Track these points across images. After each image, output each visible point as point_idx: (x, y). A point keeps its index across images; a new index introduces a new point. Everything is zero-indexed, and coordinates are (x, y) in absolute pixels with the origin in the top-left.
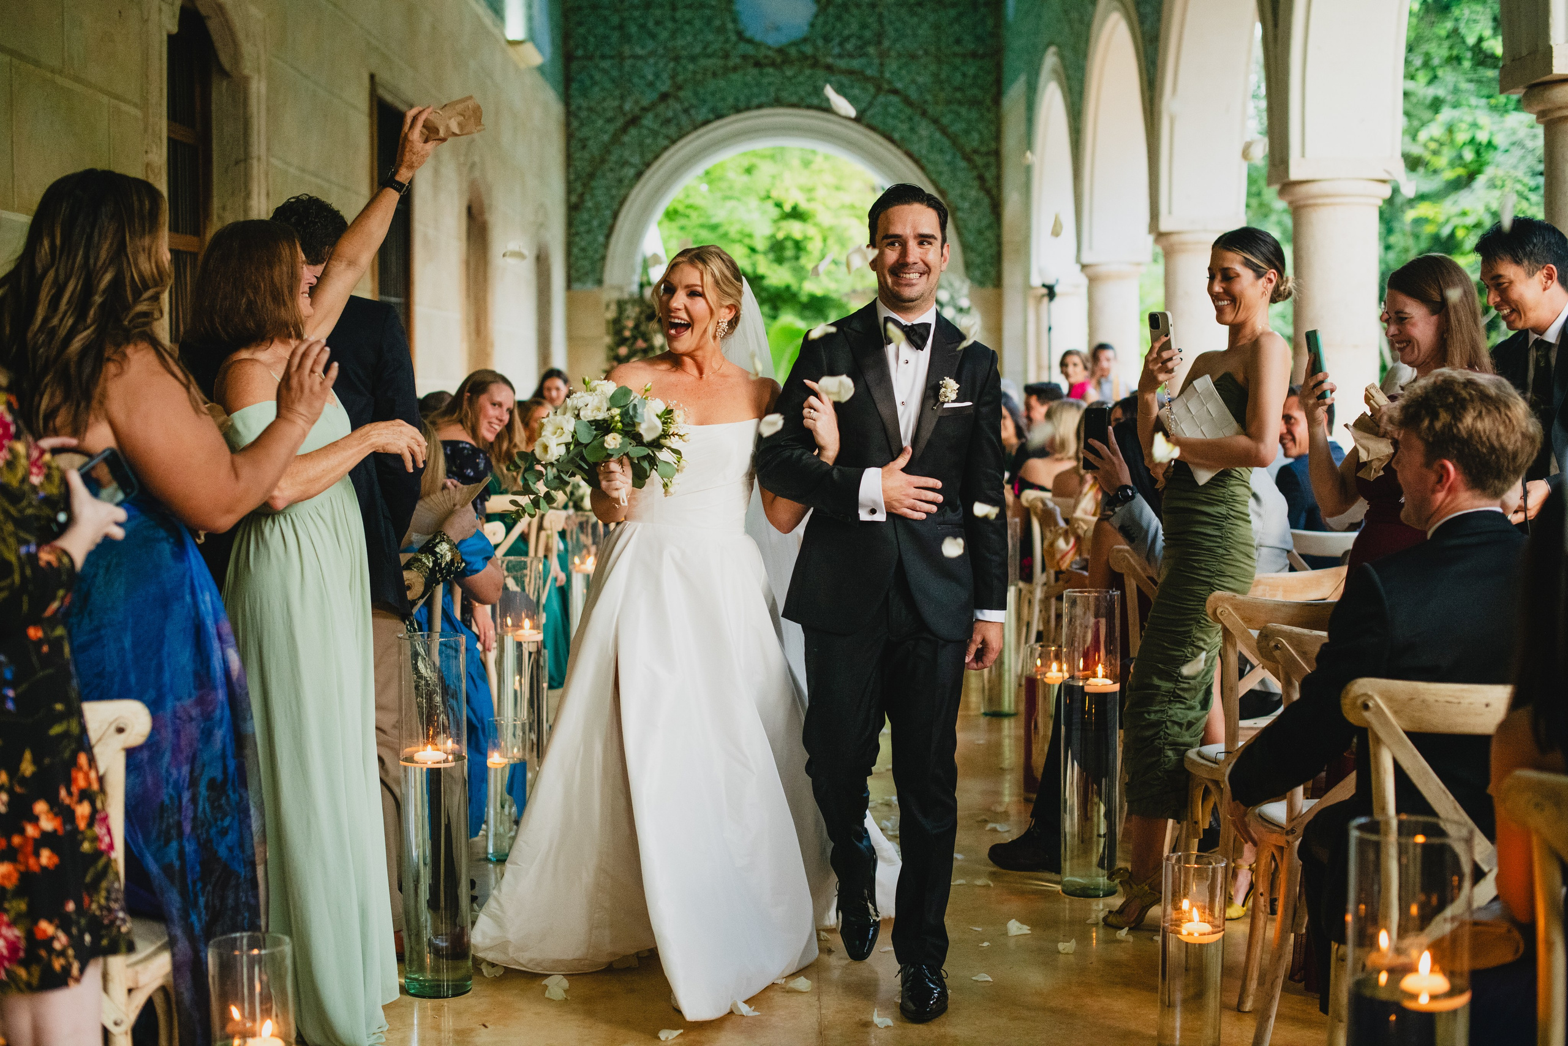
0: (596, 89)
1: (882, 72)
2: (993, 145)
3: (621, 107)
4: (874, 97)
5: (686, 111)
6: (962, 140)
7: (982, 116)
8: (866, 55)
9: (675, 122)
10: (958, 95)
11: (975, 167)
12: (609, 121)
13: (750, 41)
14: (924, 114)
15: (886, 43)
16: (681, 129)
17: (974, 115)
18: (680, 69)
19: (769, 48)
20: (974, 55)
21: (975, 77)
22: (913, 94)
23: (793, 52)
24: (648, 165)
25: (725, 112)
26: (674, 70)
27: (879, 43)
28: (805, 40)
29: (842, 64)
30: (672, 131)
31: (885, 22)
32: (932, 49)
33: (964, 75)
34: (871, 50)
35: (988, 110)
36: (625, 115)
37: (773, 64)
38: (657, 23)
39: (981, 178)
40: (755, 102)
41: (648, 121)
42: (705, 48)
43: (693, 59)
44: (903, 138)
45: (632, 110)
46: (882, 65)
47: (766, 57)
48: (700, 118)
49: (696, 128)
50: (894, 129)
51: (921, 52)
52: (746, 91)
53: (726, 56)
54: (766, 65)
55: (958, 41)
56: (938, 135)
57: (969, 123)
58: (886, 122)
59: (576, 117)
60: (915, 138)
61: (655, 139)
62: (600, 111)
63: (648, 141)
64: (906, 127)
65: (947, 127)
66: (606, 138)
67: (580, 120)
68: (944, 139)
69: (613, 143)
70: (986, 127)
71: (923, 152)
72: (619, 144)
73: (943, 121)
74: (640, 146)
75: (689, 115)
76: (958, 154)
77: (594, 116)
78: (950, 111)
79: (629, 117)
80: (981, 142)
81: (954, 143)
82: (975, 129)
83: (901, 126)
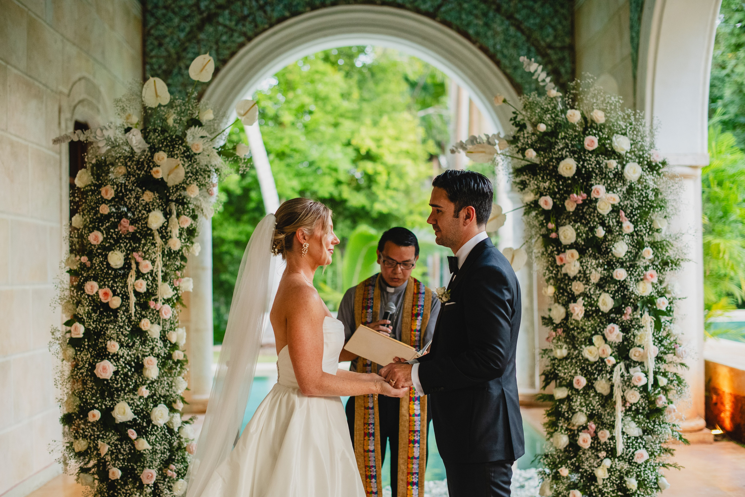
2: (567, 40)
3: (197, 5)
5: (262, 8)
6: (537, 35)
7: (556, 11)
9: (250, 19)
11: (550, 62)
14: (498, 9)
16: (256, 26)
17: (548, 10)
25: (300, 9)
30: (248, 28)
35: (563, 6)
36: (201, 13)
39: (556, 72)
41: (224, 18)
44: (478, 34)
45: (207, 7)
48: (276, 15)
49: (271, 26)
50: (469, 24)
56: (512, 30)
57: (543, 19)
58: (460, 18)
59: (153, 15)
60: (489, 33)
61: (232, 36)
62: (176, 9)
63: (224, 38)
64: (481, 23)
65: (521, 23)
66: (182, 35)
67: (156, 18)
68: (519, 34)
69: (190, 41)
70: (560, 22)
71: (498, 47)
72: (195, 41)
73: (517, 16)
74: (217, 43)
75: (265, 12)
76: (533, 49)
77: (170, 14)
78: (524, 7)
79: (205, 15)
80: (555, 37)
81: (529, 38)
82: (549, 24)
83: (475, 21)
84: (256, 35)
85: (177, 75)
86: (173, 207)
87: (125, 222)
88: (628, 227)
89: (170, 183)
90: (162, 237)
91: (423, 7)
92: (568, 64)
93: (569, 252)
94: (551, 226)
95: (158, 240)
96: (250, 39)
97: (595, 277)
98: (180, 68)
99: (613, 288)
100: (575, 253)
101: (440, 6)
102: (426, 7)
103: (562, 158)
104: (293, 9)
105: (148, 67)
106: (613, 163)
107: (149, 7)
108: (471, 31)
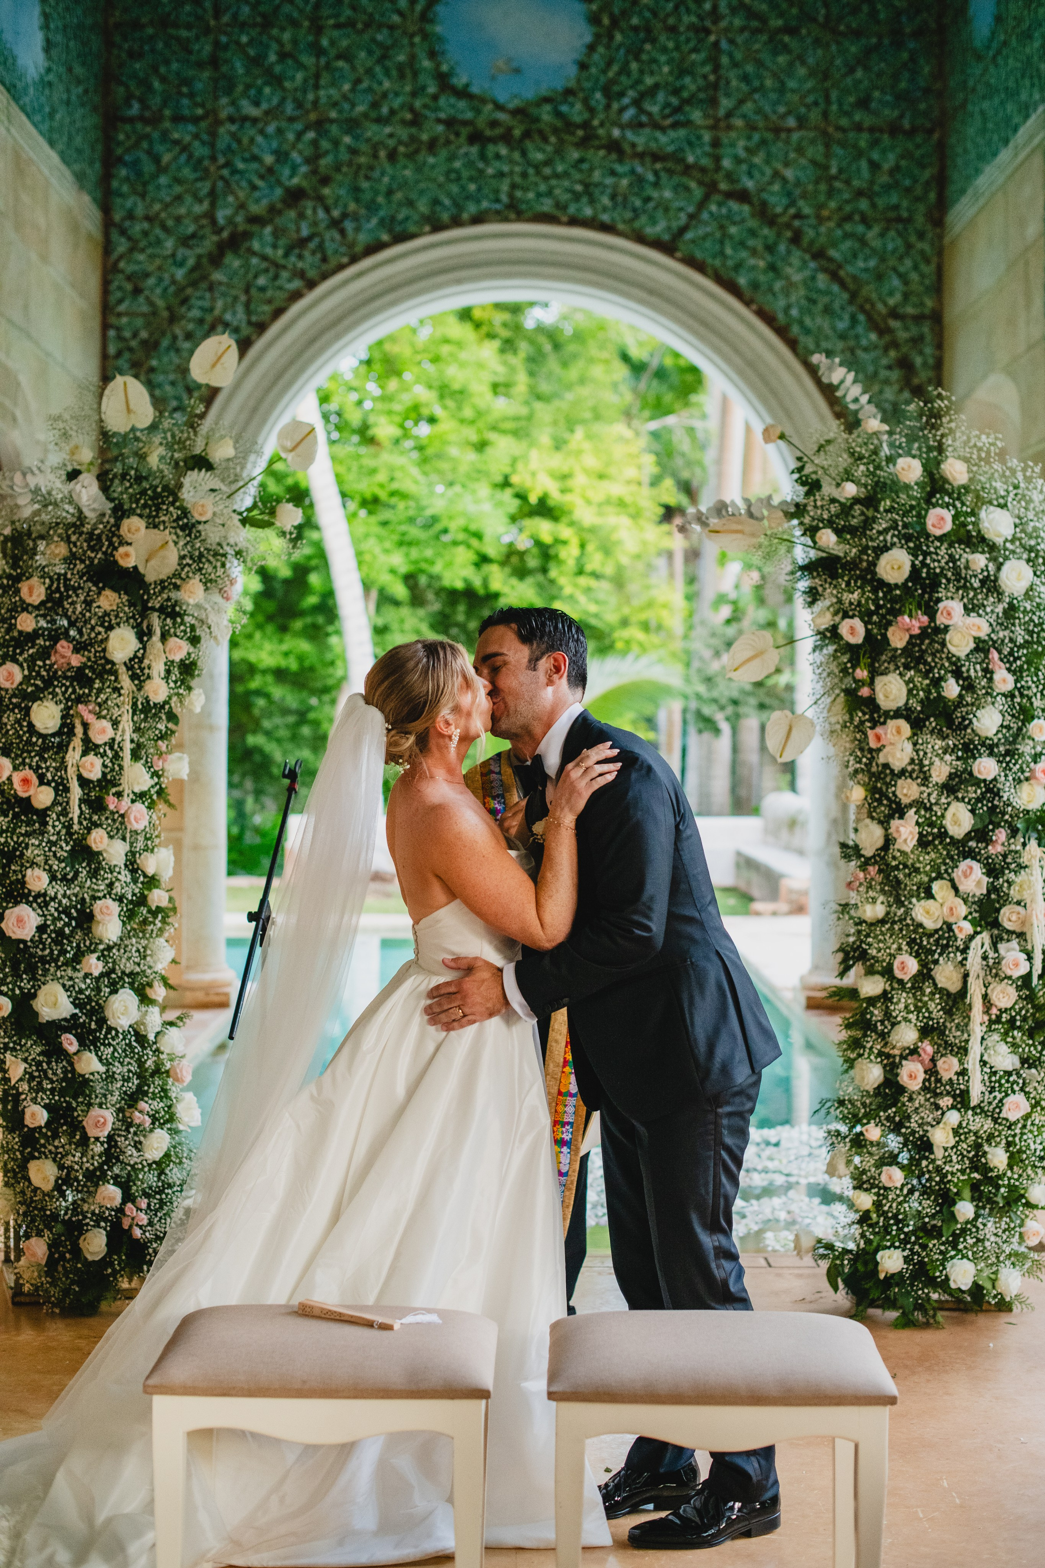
0: (163, 180)
1: (717, 159)
2: (929, 303)
3: (210, 216)
4: (702, 205)
5: (336, 224)
6: (869, 290)
7: (909, 246)
8: (688, 123)
9: (312, 245)
10: (864, 204)
11: (893, 344)
12: (186, 241)
13: (463, 93)
14: (796, 239)
15: (726, 103)
16: (324, 260)
17: (893, 242)
18: (325, 144)
19: (499, 107)
20: (894, 129)
21: (896, 169)
22: (777, 203)
23: (546, 114)
24: (261, 328)
25: (412, 229)
26: (315, 143)
27: (713, 102)
28: (569, 92)
29: (640, 140)
30: (309, 262)
31: (725, 60)
32: (815, 116)
33: (874, 166)
34: (696, 116)
35: (921, 236)
36: (218, 231)
37: (506, 138)
38: (283, 56)
39: (905, 365)
40: (472, 209)
41: (263, 242)
42: (375, 105)
43: (352, 125)
44: (755, 285)
45: (230, 221)
46: (716, 143)
47: (494, 124)
48: (363, 238)
49: (354, 260)
50: (738, 267)
51: (791, 122)
52: (455, 189)
53: (417, 121)
54: (493, 140)
55: (864, 103)
56: (822, 279)
57: (883, 260)
58: (722, 253)
59: (123, 232)
60: (778, 285)
61: (276, 277)
62: (170, 223)
63: (261, 281)
64: (762, 264)
65: (840, 267)
66: (180, 274)
67: (130, 239)
68: (836, 288)
69: (194, 284)
70: (916, 267)
71: (794, 312)
72: (204, 285)
73: (832, 253)
74: (247, 291)
75: (342, 232)
76: (862, 318)
77: (158, 231)
78: (847, 236)
79: (225, 234)
80: (906, 296)
81: (854, 297)
82: (894, 269)
83: (752, 262)
84: (325, 277)
85: (168, 349)
86: (155, 620)
87: (64, 647)
88: (1004, 680)
89: (151, 576)
90: (134, 677)
91: (650, 231)
92: (928, 350)
93: (892, 724)
94: (862, 673)
95: (126, 682)
96: (311, 285)
97: (940, 772)
98: (175, 338)
99: (973, 793)
100: (906, 728)
101: (683, 230)
102: (658, 229)
103: (886, 548)
104: (398, 229)
105: (112, 333)
106: (979, 561)
107: (117, 217)
108: (742, 281)
